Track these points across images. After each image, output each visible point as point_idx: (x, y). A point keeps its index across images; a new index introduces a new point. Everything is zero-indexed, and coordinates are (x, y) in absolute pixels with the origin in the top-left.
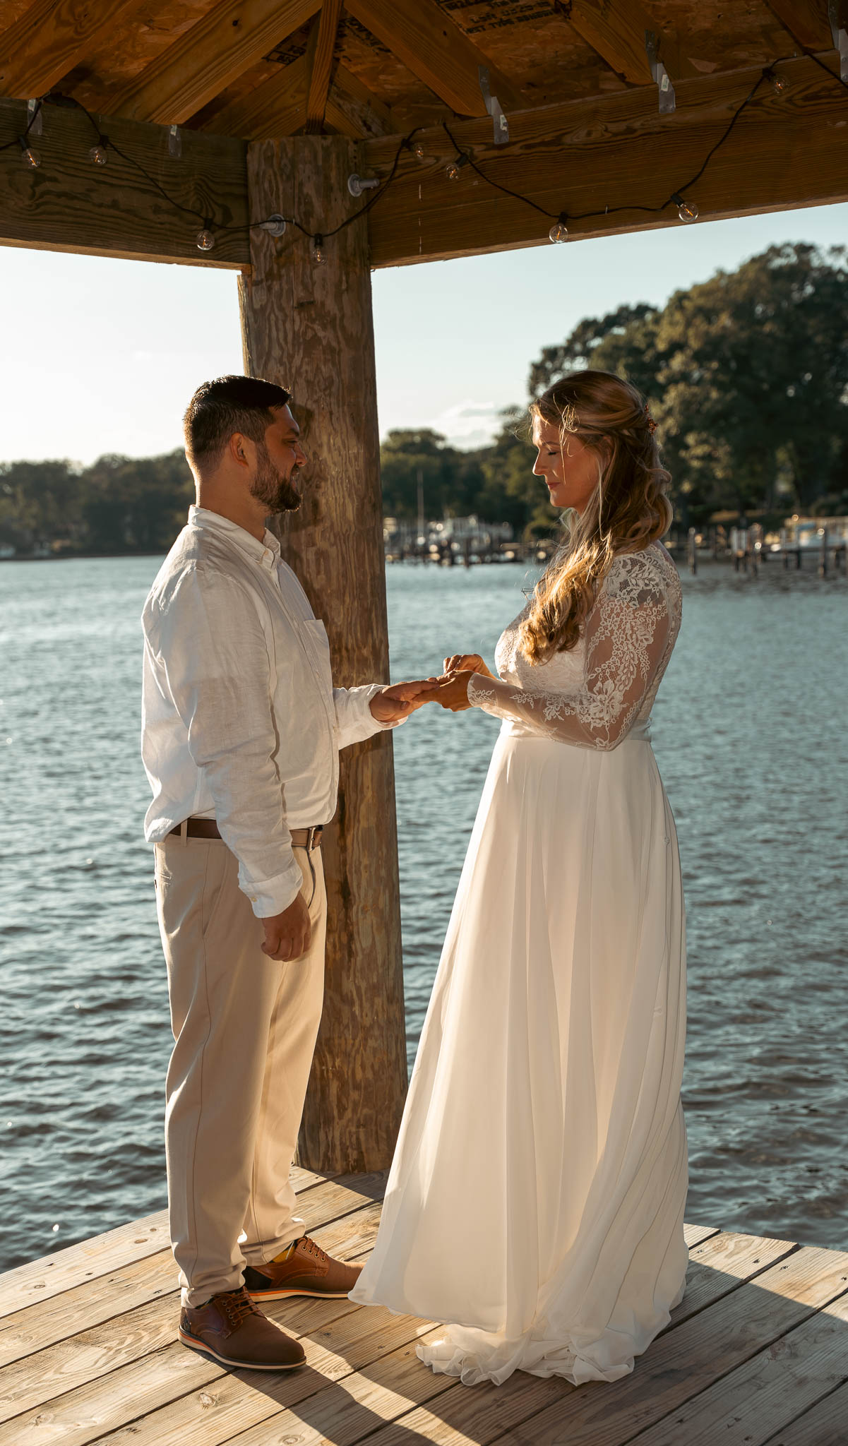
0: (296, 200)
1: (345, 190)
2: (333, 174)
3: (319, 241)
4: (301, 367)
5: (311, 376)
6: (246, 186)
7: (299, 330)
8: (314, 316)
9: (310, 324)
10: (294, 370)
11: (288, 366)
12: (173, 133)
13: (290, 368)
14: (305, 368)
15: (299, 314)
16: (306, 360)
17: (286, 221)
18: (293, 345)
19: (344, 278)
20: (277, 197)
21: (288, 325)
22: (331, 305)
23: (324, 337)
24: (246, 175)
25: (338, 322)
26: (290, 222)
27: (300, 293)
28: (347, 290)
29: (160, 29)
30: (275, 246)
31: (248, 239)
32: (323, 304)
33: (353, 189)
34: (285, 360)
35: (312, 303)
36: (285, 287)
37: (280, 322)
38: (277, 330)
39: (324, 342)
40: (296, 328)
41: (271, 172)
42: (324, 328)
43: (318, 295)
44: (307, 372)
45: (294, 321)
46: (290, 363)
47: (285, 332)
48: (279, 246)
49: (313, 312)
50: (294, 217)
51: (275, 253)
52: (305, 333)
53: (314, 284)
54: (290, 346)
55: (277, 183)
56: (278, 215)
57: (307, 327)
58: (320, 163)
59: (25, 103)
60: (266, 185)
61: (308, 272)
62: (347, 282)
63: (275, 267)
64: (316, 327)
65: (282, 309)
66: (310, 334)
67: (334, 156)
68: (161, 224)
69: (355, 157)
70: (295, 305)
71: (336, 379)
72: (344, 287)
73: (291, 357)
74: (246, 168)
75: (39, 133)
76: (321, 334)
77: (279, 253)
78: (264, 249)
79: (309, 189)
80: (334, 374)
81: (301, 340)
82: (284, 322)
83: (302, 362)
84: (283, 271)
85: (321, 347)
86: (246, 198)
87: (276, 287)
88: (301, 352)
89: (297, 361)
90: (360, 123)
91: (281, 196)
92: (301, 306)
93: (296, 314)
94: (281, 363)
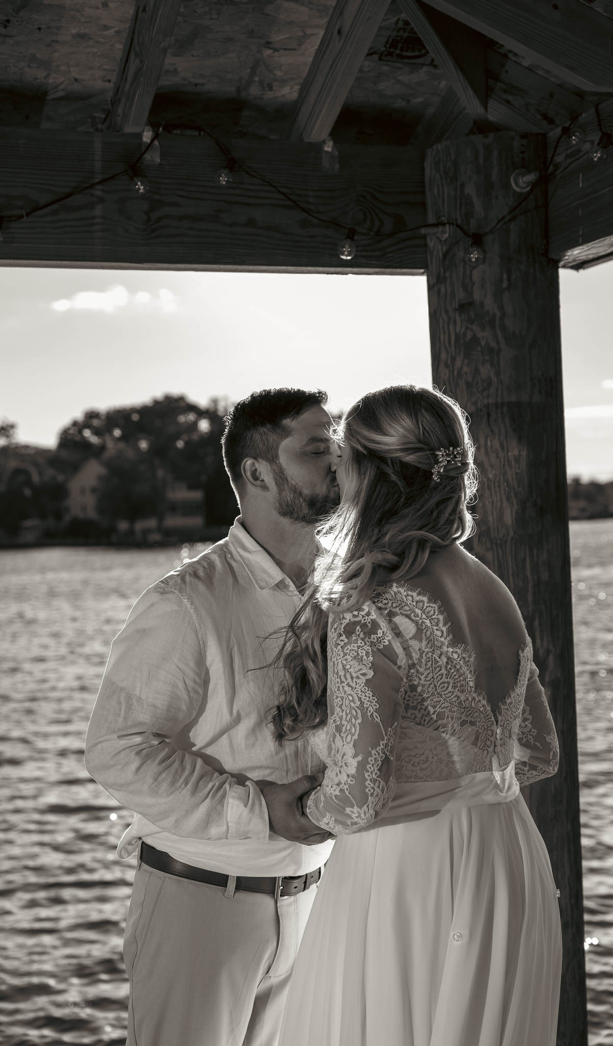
0: (458, 201)
1: (507, 186)
2: (495, 173)
3: (477, 240)
4: (461, 368)
5: (470, 379)
6: (423, 193)
7: (460, 331)
8: (473, 317)
9: (469, 326)
10: (456, 373)
11: (451, 368)
12: (328, 148)
13: (453, 370)
14: (465, 369)
15: (460, 316)
16: (466, 361)
17: (449, 223)
18: (455, 347)
19: (505, 276)
20: (443, 200)
21: (451, 327)
22: (490, 304)
23: (483, 338)
24: (424, 182)
25: (497, 321)
26: (453, 224)
27: (461, 295)
28: (508, 288)
29: (285, 49)
30: (442, 249)
31: (426, 245)
32: (482, 304)
33: (516, 183)
34: (449, 362)
35: (471, 304)
36: (449, 289)
37: (446, 325)
38: (444, 332)
39: (483, 343)
40: (458, 330)
41: (438, 176)
42: (483, 329)
43: (477, 295)
44: (466, 373)
45: (455, 323)
46: (453, 364)
47: (449, 335)
48: (445, 248)
49: (472, 313)
50: (456, 220)
51: (441, 255)
52: (465, 335)
53: (473, 284)
54: (453, 349)
55: (443, 187)
56: (443, 219)
57: (467, 328)
58: (481, 161)
59: (139, 136)
60: (436, 190)
61: (468, 272)
62: (509, 281)
63: (442, 270)
64: (475, 327)
65: (447, 312)
66: (469, 335)
67: (495, 153)
68: (310, 237)
69: (523, 152)
70: (457, 307)
71: (494, 380)
72: (505, 285)
73: (454, 359)
74: (423, 175)
75: (158, 160)
76: (480, 334)
77: (445, 256)
78: (435, 253)
79: (470, 190)
80: (492, 375)
81: (462, 342)
82: (448, 324)
83: (462, 363)
84: (447, 275)
85: (479, 348)
86: (424, 204)
87: (443, 290)
88: (462, 354)
89: (458, 363)
90: (539, 117)
91: (446, 199)
92: (463, 308)
93: (457, 315)
94: (447, 366)
